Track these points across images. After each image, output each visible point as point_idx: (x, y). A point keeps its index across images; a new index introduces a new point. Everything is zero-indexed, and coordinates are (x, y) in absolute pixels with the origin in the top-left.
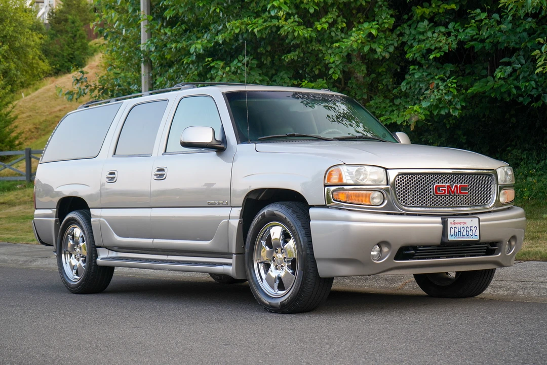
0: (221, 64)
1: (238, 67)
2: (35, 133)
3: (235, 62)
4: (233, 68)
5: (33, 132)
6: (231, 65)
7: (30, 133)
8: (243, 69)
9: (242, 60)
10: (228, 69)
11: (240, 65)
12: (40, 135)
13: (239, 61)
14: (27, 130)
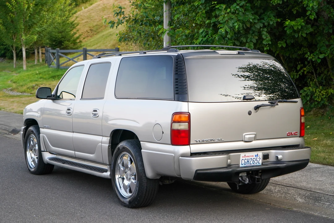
0: (224, 6)
1: (237, 9)
2: (90, 33)
3: (235, 5)
4: (232, 10)
5: (89, 32)
6: (231, 7)
7: (87, 33)
8: (240, 10)
9: (240, 4)
10: (228, 10)
11: (238, 7)
12: (93, 35)
13: (238, 5)
14: (85, 31)
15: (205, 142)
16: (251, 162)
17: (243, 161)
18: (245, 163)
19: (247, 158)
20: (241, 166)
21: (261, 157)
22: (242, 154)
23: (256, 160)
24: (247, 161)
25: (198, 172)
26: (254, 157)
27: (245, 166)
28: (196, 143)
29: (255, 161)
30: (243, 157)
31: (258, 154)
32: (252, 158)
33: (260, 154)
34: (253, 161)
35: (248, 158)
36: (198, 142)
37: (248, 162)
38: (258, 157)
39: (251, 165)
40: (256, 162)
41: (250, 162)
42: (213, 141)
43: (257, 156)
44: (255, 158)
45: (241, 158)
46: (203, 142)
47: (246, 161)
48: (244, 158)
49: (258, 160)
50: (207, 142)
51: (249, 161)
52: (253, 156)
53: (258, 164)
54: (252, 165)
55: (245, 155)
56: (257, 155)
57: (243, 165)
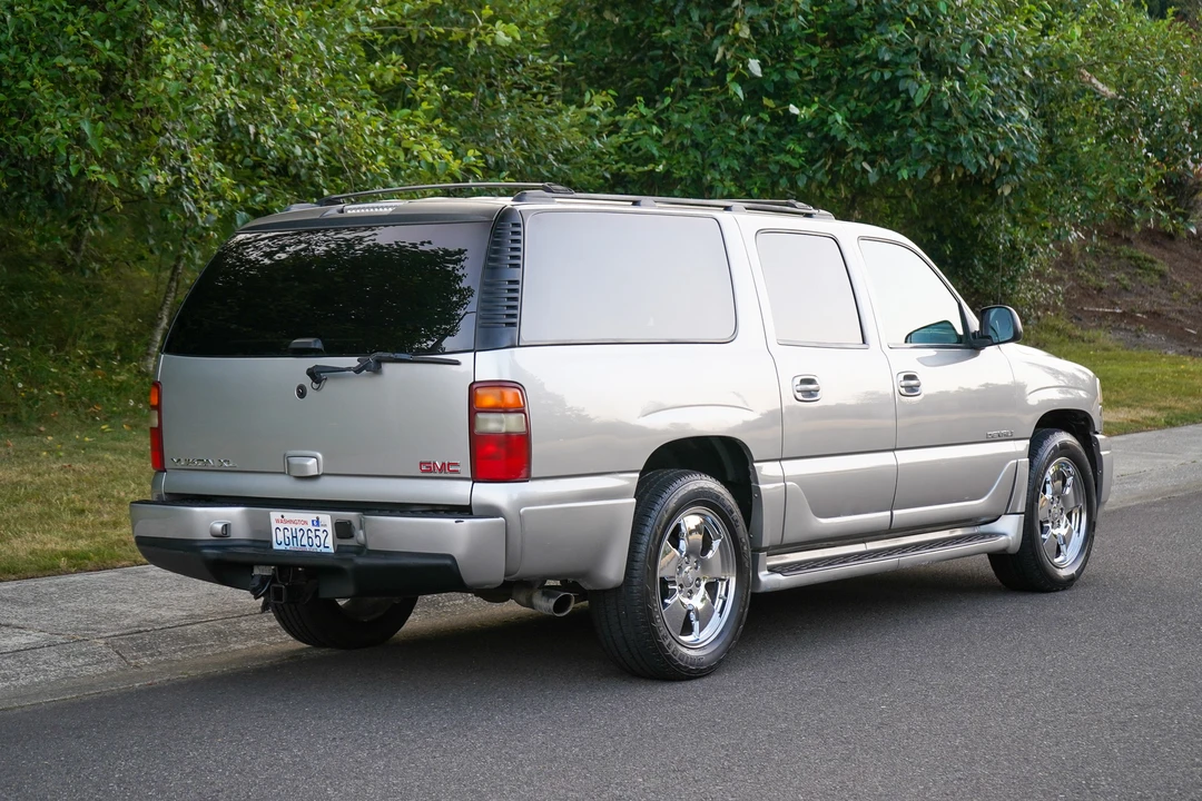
15: (192, 466)
16: (305, 542)
17: (280, 535)
18: (287, 540)
19: (289, 526)
20: (276, 547)
21: (329, 529)
22: (275, 515)
23: (316, 536)
24: (293, 537)
26: (310, 526)
27: (288, 548)
29: (314, 539)
30: (277, 521)
31: (318, 518)
32: (305, 528)
33: (326, 518)
34: (309, 538)
35: (294, 526)
36: (179, 465)
37: (295, 540)
38: (322, 529)
39: (303, 549)
40: (316, 541)
41: (299, 538)
43: (318, 525)
44: (313, 529)
45: (274, 525)
46: (188, 466)
47: (288, 534)
48: (282, 526)
49: (323, 536)
51: (296, 537)
52: (306, 523)
53: (322, 549)
54: (308, 548)
55: (282, 517)
56: (318, 521)
57: (282, 547)
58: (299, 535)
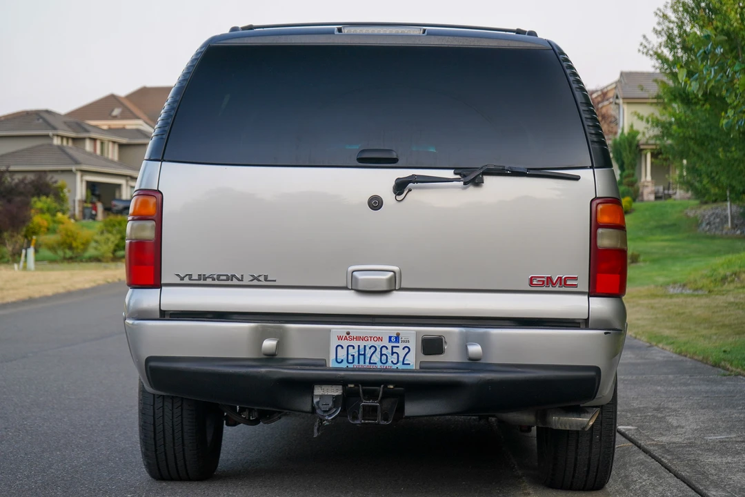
15: (209, 281)
16: (376, 358)
17: (342, 354)
18: (350, 358)
19: (355, 343)
20: (333, 364)
21: (412, 345)
22: (337, 330)
23: (393, 353)
24: (359, 354)
25: (152, 364)
26: (385, 342)
27: (351, 366)
28: (178, 281)
29: (389, 356)
30: (340, 338)
31: (398, 335)
32: (378, 344)
33: (409, 334)
34: (382, 355)
35: (362, 344)
36: (186, 281)
37: (362, 357)
38: (402, 345)
39: (372, 366)
40: (393, 358)
41: (368, 356)
42: (235, 282)
44: (389, 346)
45: (334, 342)
46: (202, 281)
47: (353, 352)
48: (345, 343)
49: (402, 353)
50: (216, 282)
51: (364, 355)
52: (380, 339)
53: (400, 366)
54: (379, 366)
55: (348, 333)
57: (344, 365)
58: (369, 352)
